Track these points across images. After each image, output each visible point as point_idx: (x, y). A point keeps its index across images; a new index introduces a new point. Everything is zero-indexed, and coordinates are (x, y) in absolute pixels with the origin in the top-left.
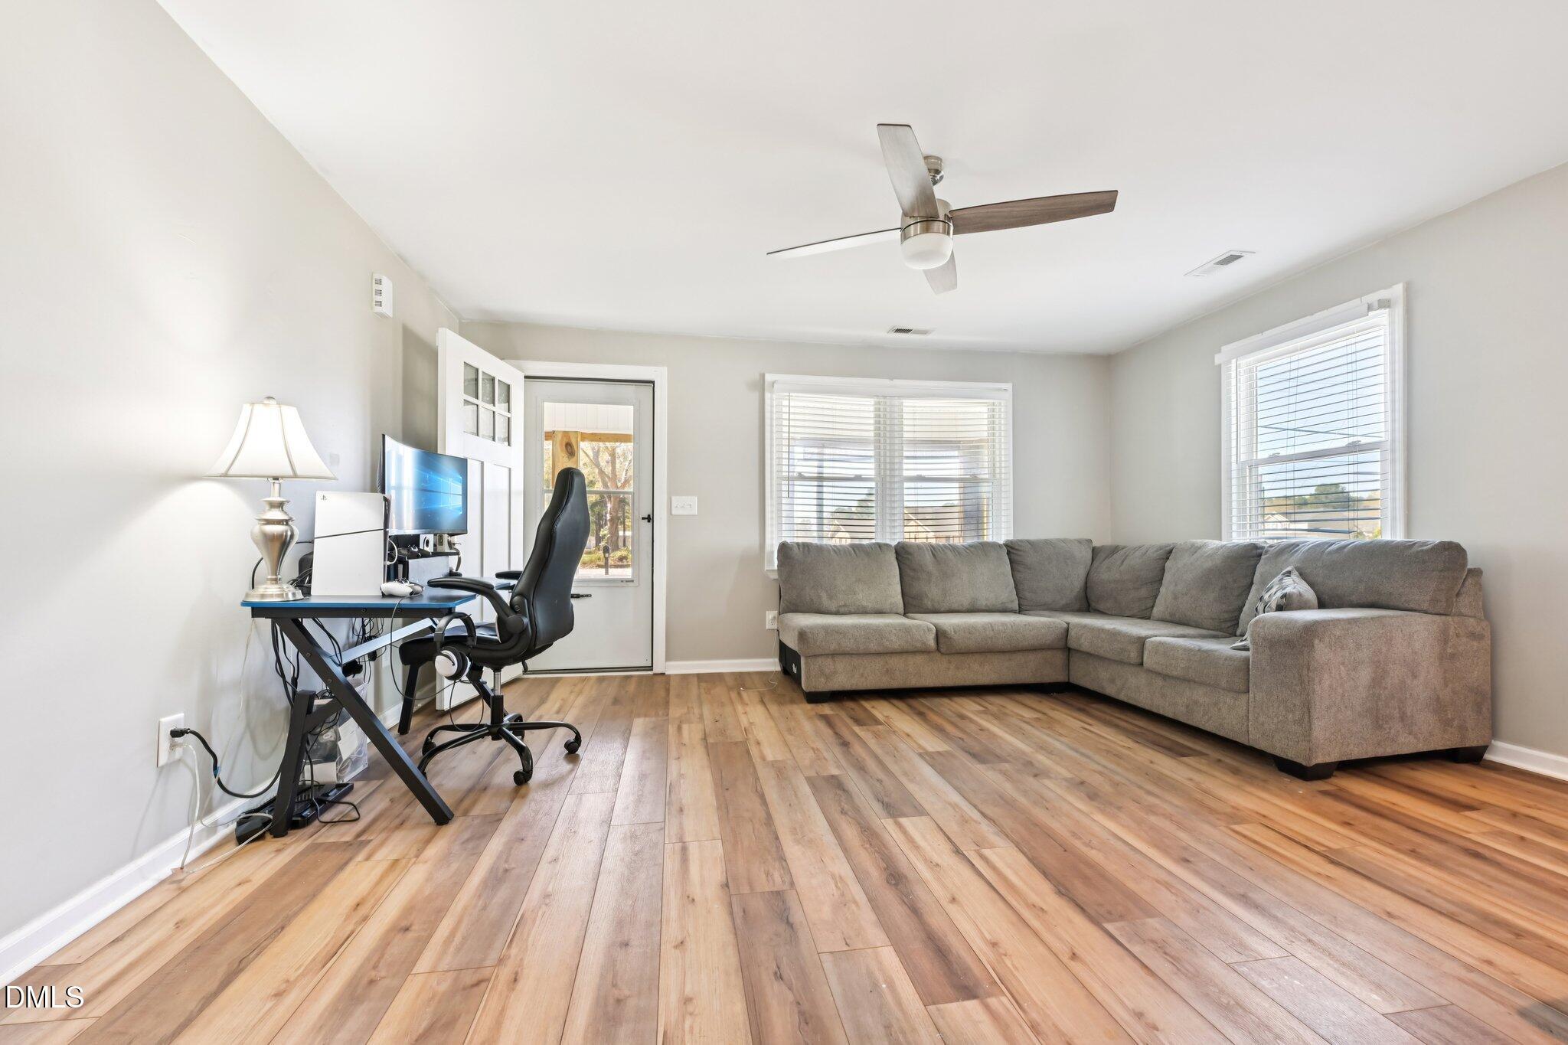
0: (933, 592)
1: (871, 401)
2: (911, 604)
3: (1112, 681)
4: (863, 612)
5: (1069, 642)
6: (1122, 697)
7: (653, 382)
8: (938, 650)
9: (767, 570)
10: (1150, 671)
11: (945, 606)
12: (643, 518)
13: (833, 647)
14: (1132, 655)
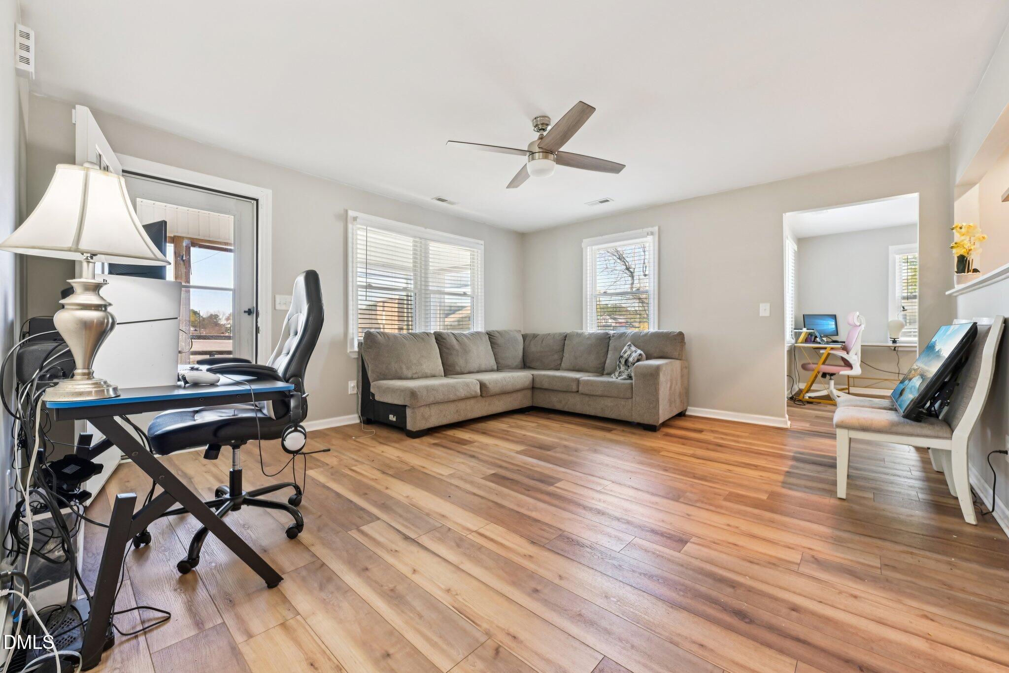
0: (460, 362)
1: (411, 239)
2: (448, 370)
3: (560, 402)
4: (426, 377)
5: (535, 384)
6: (566, 409)
7: (257, 200)
8: (481, 395)
9: (350, 352)
10: (582, 394)
11: (467, 370)
12: (245, 312)
13: (432, 399)
14: (574, 387)
